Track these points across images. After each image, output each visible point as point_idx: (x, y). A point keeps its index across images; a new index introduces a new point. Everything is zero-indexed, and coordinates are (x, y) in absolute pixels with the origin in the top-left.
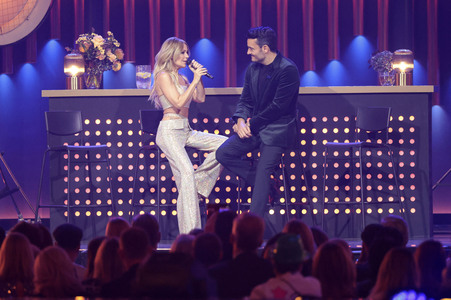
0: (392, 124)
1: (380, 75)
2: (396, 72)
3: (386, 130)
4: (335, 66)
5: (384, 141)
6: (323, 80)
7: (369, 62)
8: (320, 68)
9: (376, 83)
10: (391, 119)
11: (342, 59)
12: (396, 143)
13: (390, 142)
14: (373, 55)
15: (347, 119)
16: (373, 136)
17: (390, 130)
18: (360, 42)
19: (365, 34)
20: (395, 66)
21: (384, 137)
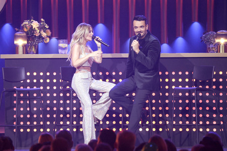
0: (215, 76)
1: (208, 47)
2: (218, 45)
3: (211, 80)
4: (180, 41)
5: (210, 87)
6: (173, 49)
7: (201, 38)
8: (171, 42)
9: (205, 51)
10: (215, 73)
11: (184, 37)
12: (218, 88)
13: (214, 87)
14: (204, 34)
15: (187, 73)
16: (204, 84)
17: (214, 80)
18: (196, 26)
19: (199, 21)
20: (217, 41)
21: (210, 84)
